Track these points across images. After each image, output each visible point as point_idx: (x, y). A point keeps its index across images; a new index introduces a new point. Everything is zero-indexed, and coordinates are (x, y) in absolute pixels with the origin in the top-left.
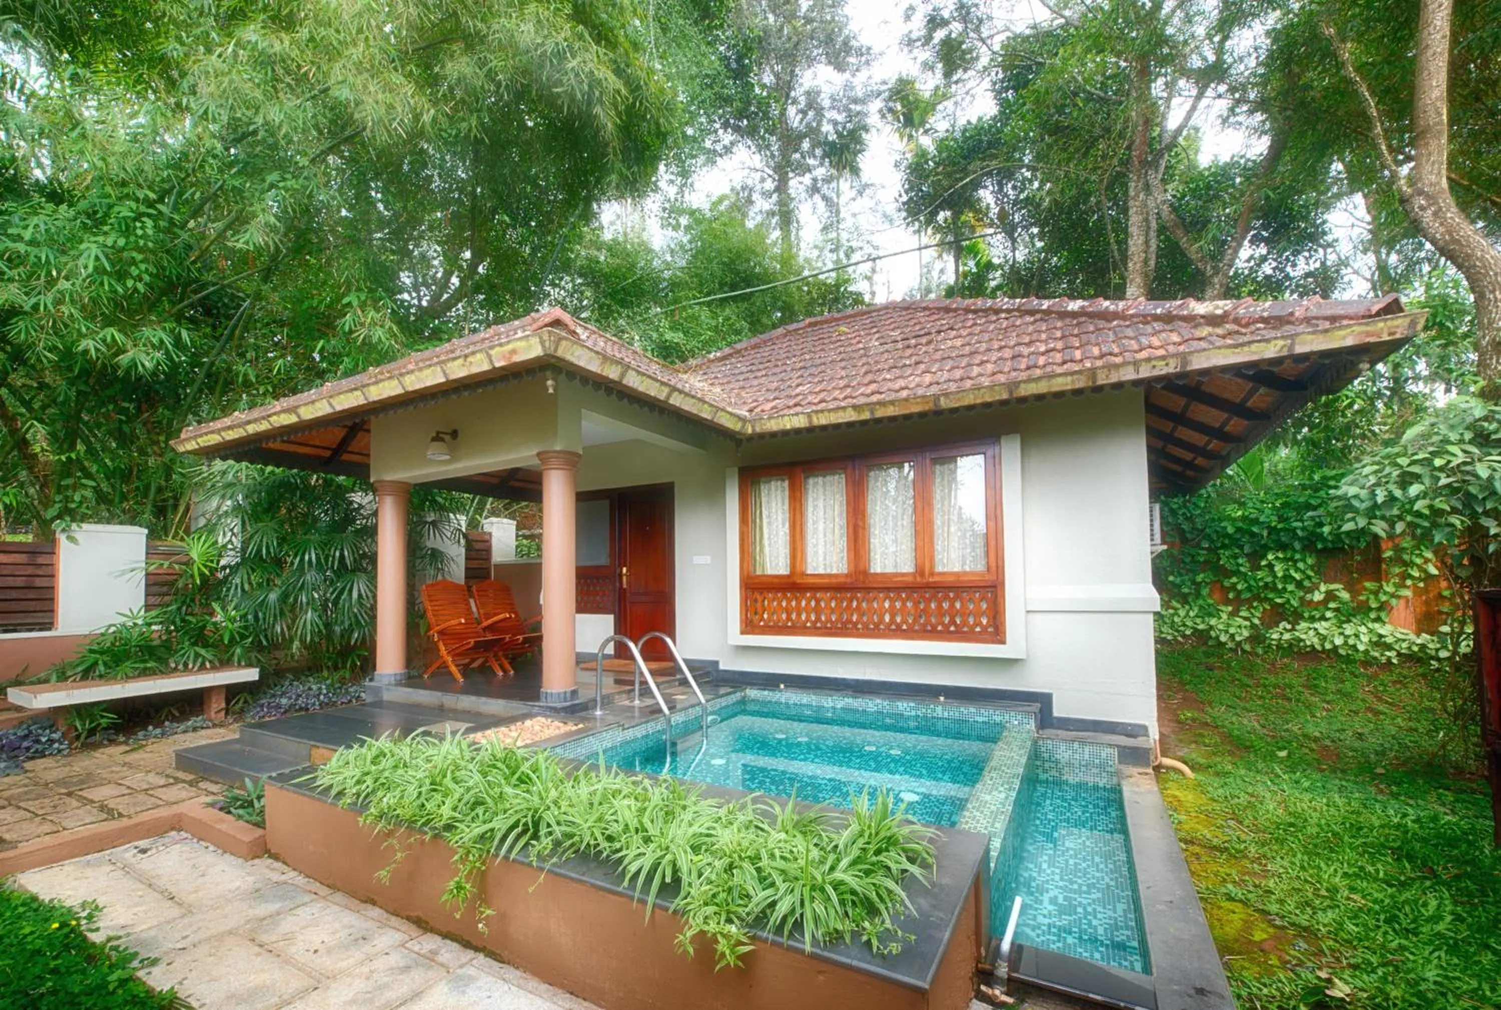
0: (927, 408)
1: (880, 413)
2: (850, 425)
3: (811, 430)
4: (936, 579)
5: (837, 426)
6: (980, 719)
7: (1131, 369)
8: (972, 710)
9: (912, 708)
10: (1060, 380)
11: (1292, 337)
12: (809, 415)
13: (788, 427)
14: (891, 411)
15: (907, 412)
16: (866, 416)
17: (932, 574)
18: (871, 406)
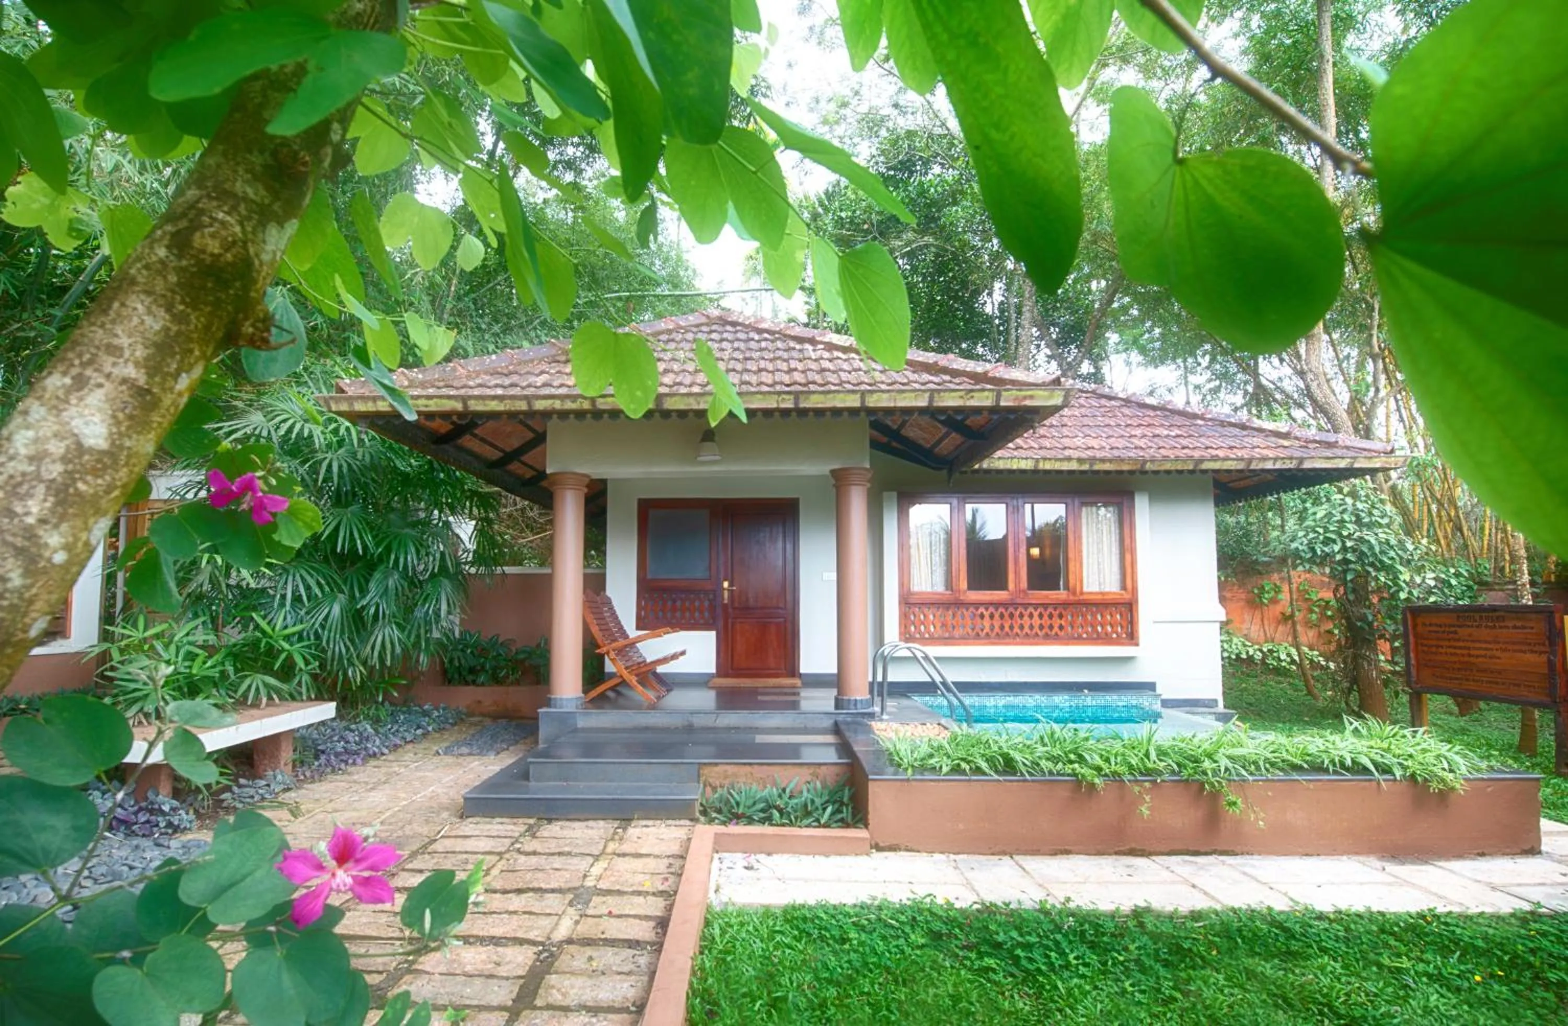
0: (1134, 468)
1: (1097, 467)
2: (1071, 472)
3: (1035, 472)
4: (1085, 597)
5: (1059, 472)
6: (1120, 704)
7: (1271, 462)
8: (1115, 697)
9: (1066, 701)
10: (1230, 463)
11: (1355, 458)
12: (1037, 461)
13: (1015, 467)
14: (1107, 467)
15: (1119, 468)
16: (1086, 467)
17: (1082, 593)
18: (1093, 460)
